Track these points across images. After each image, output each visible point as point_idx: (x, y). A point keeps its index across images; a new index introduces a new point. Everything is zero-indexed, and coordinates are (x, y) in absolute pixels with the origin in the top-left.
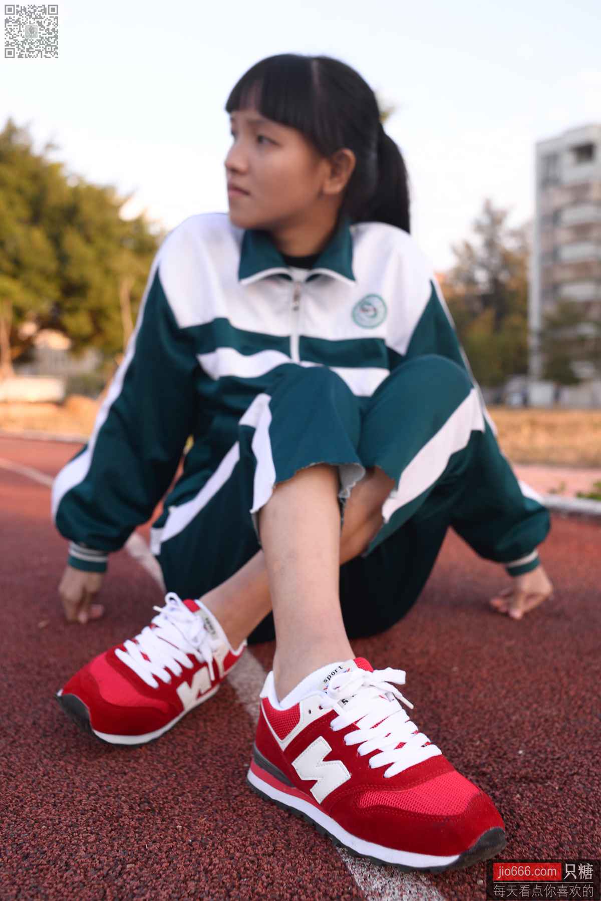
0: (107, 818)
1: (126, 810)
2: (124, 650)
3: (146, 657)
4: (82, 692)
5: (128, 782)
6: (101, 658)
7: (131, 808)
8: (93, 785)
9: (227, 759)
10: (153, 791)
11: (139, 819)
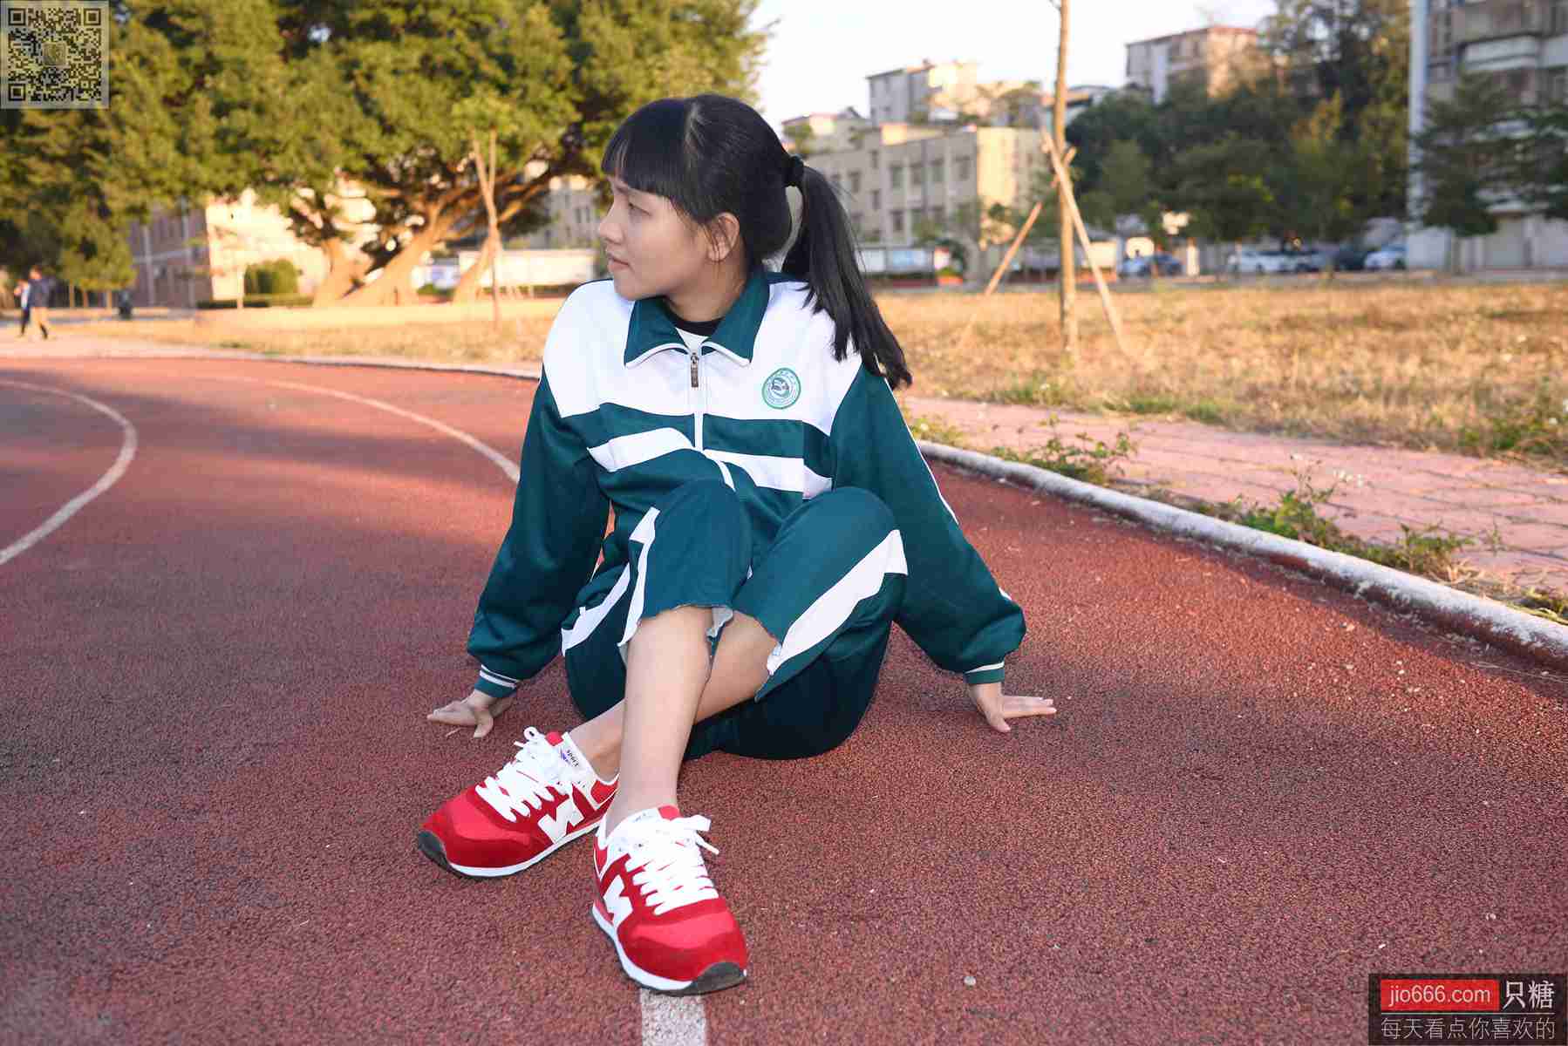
0: (455, 944)
1: (473, 937)
2: (483, 786)
3: (504, 792)
4: (438, 830)
5: (483, 912)
6: (462, 797)
7: (479, 935)
8: (452, 914)
9: (584, 892)
10: (502, 920)
11: (483, 945)
